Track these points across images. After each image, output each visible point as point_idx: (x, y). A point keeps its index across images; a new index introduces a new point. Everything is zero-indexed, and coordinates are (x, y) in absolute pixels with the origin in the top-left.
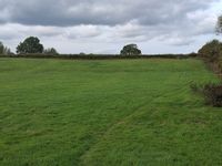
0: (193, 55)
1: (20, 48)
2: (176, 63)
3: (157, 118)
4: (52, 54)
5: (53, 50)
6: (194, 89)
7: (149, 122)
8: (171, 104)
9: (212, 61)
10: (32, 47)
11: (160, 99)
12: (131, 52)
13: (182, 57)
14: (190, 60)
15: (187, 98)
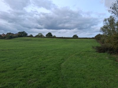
1: (46, 35)
2: (88, 40)
3: (82, 55)
4: (55, 37)
5: (55, 36)
6: (93, 47)
7: (80, 56)
8: (86, 51)
9: (98, 40)
10: (49, 35)
11: (83, 50)
12: (75, 37)
13: (90, 38)
14: (92, 39)
15: (91, 50)
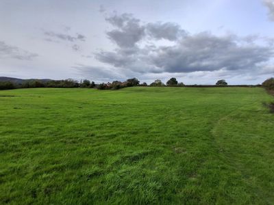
0: (259, 86)
1: (168, 83)
2: (249, 90)
3: (244, 117)
4: (182, 85)
5: (182, 83)
6: (264, 104)
7: (240, 119)
8: (250, 111)
9: (270, 89)
10: (173, 82)
11: (242, 108)
12: (222, 84)
13: (252, 86)
14: (257, 88)
15: (259, 108)
